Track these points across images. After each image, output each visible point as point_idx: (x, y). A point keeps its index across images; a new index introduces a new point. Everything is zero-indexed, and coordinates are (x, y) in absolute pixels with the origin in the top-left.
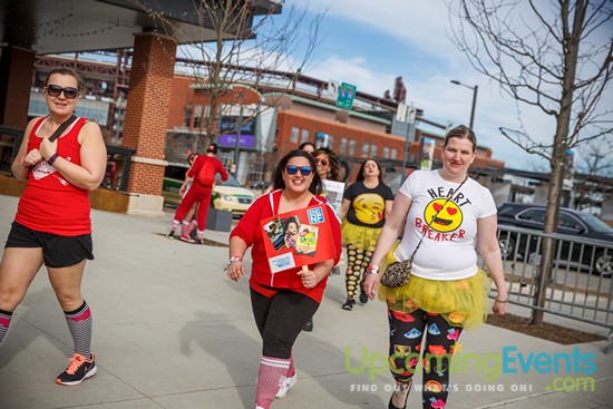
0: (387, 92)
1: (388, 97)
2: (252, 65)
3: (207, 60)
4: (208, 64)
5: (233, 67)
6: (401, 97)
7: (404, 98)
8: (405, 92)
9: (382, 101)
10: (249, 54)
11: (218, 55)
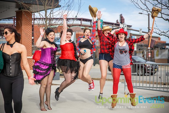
0: (117, 21)
1: (118, 22)
2: (58, 17)
3: (42, 17)
4: (42, 19)
5: (52, 19)
6: (123, 22)
7: (124, 22)
8: (124, 19)
9: (116, 24)
10: (57, 13)
11: (46, 15)
